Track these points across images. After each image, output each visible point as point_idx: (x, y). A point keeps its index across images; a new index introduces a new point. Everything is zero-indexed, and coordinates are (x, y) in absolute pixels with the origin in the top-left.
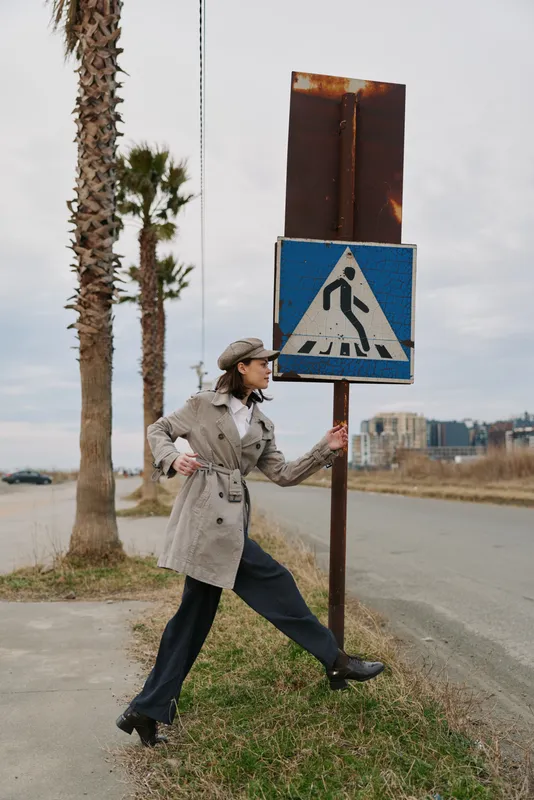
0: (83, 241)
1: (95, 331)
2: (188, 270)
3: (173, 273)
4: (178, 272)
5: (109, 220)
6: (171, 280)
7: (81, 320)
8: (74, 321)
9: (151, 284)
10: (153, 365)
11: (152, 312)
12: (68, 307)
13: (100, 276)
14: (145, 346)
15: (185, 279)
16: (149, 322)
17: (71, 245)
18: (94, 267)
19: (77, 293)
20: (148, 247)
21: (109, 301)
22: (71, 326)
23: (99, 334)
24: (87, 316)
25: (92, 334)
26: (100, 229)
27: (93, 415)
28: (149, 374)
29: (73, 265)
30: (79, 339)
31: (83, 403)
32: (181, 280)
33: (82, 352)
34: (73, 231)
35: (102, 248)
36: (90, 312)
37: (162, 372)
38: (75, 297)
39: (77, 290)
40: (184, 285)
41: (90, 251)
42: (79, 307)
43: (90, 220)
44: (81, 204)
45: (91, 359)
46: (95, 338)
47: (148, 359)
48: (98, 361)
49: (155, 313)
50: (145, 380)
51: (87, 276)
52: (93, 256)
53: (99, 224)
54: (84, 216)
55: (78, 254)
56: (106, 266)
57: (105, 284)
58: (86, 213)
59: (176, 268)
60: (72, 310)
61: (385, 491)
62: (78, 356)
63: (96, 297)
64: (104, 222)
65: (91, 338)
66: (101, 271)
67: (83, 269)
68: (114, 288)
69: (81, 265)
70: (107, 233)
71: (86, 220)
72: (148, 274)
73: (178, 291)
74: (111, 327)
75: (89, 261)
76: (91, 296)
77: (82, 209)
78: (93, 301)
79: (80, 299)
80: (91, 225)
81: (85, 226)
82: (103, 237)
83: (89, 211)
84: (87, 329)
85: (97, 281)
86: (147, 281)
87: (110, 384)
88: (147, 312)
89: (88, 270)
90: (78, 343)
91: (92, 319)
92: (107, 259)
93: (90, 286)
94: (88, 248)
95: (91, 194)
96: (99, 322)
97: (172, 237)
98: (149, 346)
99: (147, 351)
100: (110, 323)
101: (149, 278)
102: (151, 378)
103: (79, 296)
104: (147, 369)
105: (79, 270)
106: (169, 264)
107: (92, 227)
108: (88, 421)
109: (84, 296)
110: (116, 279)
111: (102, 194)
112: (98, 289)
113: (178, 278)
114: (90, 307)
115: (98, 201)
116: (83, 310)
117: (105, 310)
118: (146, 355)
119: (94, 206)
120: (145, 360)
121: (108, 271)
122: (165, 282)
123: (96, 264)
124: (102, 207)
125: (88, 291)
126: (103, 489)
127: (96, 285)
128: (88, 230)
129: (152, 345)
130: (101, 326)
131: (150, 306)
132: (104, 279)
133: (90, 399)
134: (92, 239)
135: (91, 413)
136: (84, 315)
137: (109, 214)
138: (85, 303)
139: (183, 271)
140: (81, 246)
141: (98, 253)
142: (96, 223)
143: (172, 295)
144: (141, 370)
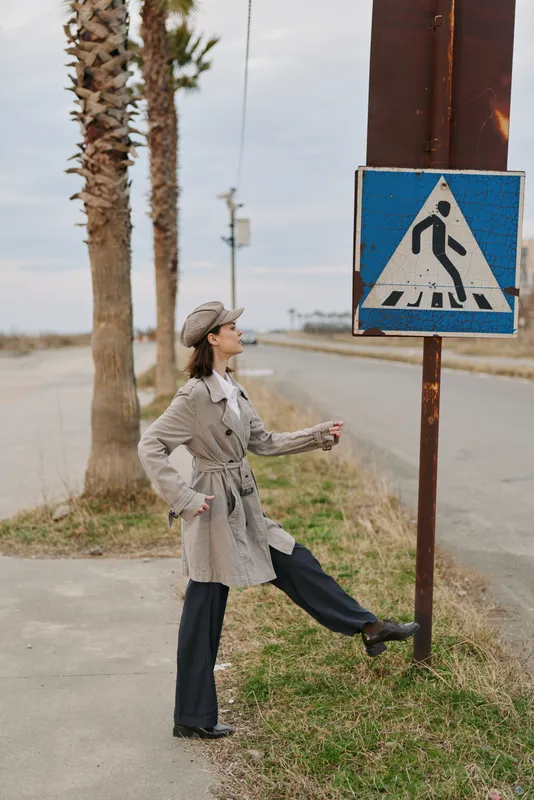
0: (87, 80)
1: (107, 204)
2: (211, 45)
3: (188, 49)
4: (195, 47)
5: (121, 49)
6: (185, 59)
7: (88, 189)
8: (79, 190)
9: (160, 81)
10: (166, 202)
11: (162, 125)
12: (70, 171)
13: (112, 129)
14: (154, 175)
15: (206, 59)
16: (159, 138)
17: (71, 85)
18: (103, 117)
19: (80, 151)
20: (155, 26)
21: (124, 162)
22: (75, 197)
23: (112, 208)
24: (97, 184)
25: (104, 208)
26: (111, 63)
27: (109, 316)
28: (161, 216)
29: (75, 113)
30: (87, 213)
31: (95, 301)
32: (199, 60)
33: (91, 233)
34: (73, 64)
35: (113, 90)
36: (100, 178)
37: (175, 201)
38: (78, 155)
39: (81, 146)
40: (203, 67)
41: (97, 94)
42: (85, 171)
43: (96, 51)
44: (83, 27)
45: (103, 242)
46: (108, 214)
47: (160, 193)
48: (113, 244)
49: (167, 126)
50: (156, 224)
51: (95, 129)
52: (101, 101)
53: (110, 57)
54: (88, 44)
55: (80, 97)
56: (118, 113)
57: (118, 140)
58: (89, 40)
59: (192, 41)
60: (75, 175)
61: (501, 373)
62: (86, 236)
63: (106, 157)
64: (115, 53)
65: (103, 214)
66: (113, 122)
67: (89, 119)
68: (130, 144)
69: (85, 112)
70: (119, 68)
71: (90, 51)
72: (156, 67)
73: (195, 77)
74: (128, 197)
75: (97, 109)
76: (101, 157)
77: (84, 35)
78: (104, 162)
79: (86, 161)
80: (98, 57)
81: (90, 59)
82: (113, 74)
83: (94, 37)
84: (96, 202)
85: (107, 136)
86: (154, 77)
87: (129, 274)
88: (155, 124)
89: (95, 121)
90: (85, 219)
91: (103, 188)
92: (120, 105)
93: (98, 143)
94: (95, 90)
95: (95, 13)
96: (113, 191)
97: (191, 12)
98: (159, 175)
99: (157, 182)
100: (126, 192)
101: (158, 73)
102: (163, 222)
103: (84, 156)
104: (158, 209)
105: (82, 120)
106: (183, 35)
107: (99, 61)
108: (103, 325)
109: (91, 156)
110: (132, 130)
111: (110, 14)
112: (109, 147)
113: (195, 56)
114: (99, 171)
115: (105, 23)
116: (90, 175)
117: (120, 175)
118: (156, 188)
119: (99, 31)
120: (154, 195)
121: (121, 121)
122: (175, 63)
123: (106, 113)
124: (111, 31)
125: (97, 150)
126: (125, 413)
127: (107, 140)
128: (93, 65)
129: (164, 173)
130: (115, 197)
131: (159, 115)
132: (117, 133)
133: (105, 295)
134: (99, 78)
135: (106, 313)
136: (92, 183)
137: (121, 40)
138: (93, 165)
139: (203, 46)
140: (85, 87)
141: (108, 97)
142: (105, 55)
143: (187, 83)
144: (149, 210)
